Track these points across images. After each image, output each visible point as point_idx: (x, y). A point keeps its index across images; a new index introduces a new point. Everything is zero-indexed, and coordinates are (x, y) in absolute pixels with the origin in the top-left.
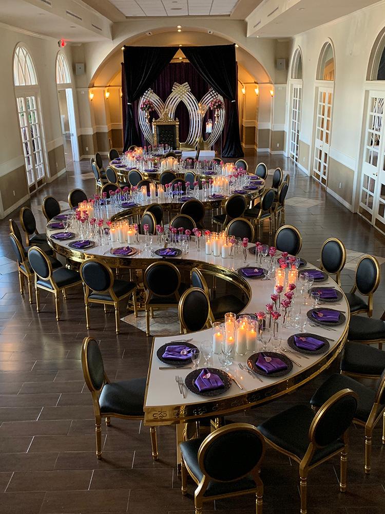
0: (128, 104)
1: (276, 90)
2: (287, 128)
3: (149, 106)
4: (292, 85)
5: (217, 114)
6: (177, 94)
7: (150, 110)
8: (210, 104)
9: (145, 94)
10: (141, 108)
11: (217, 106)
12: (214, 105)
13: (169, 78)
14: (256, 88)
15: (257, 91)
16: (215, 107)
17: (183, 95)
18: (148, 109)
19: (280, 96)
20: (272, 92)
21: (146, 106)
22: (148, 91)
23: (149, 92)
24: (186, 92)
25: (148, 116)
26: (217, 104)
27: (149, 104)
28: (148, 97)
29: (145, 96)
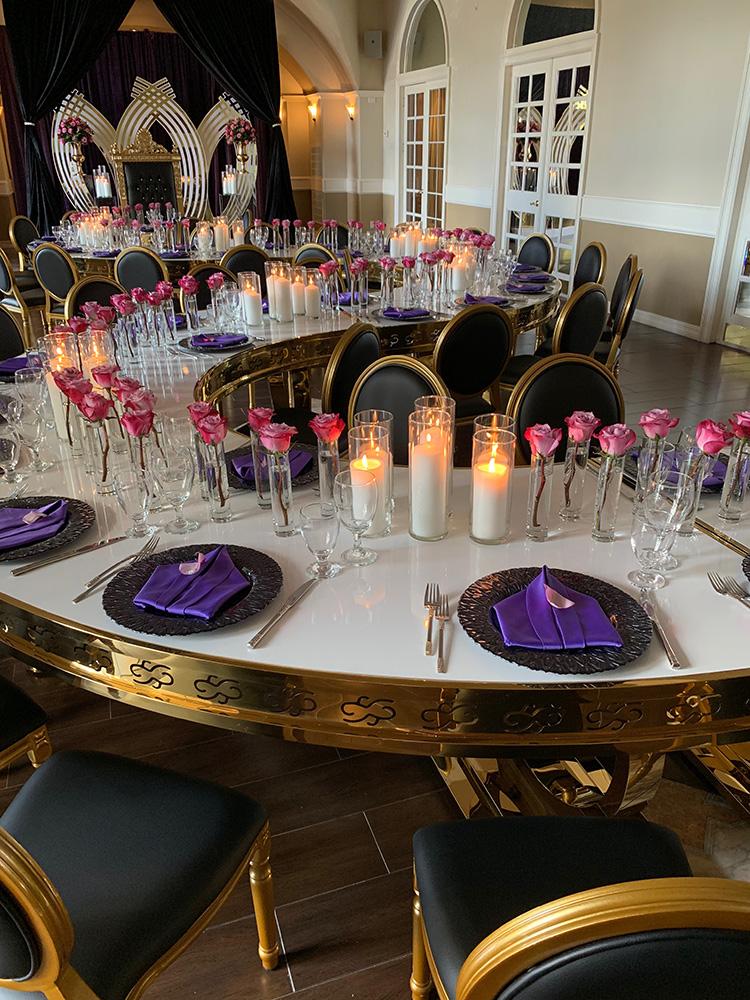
0: (26, 124)
1: (362, 104)
2: (393, 185)
3: (78, 132)
4: (402, 88)
5: (243, 155)
6: (145, 105)
7: (84, 140)
8: (224, 130)
9: (64, 103)
10: (61, 136)
11: (243, 135)
12: (235, 133)
13: (117, 68)
14: (309, 103)
15: (314, 110)
16: (239, 136)
17: (159, 109)
18: (79, 139)
19: (372, 116)
20: (351, 111)
21: (74, 129)
22: (73, 95)
23: (74, 100)
24: (165, 102)
25: (78, 155)
26: (242, 130)
27: (82, 126)
28: (73, 110)
29: (67, 107)
